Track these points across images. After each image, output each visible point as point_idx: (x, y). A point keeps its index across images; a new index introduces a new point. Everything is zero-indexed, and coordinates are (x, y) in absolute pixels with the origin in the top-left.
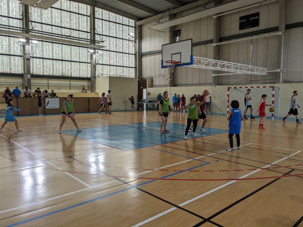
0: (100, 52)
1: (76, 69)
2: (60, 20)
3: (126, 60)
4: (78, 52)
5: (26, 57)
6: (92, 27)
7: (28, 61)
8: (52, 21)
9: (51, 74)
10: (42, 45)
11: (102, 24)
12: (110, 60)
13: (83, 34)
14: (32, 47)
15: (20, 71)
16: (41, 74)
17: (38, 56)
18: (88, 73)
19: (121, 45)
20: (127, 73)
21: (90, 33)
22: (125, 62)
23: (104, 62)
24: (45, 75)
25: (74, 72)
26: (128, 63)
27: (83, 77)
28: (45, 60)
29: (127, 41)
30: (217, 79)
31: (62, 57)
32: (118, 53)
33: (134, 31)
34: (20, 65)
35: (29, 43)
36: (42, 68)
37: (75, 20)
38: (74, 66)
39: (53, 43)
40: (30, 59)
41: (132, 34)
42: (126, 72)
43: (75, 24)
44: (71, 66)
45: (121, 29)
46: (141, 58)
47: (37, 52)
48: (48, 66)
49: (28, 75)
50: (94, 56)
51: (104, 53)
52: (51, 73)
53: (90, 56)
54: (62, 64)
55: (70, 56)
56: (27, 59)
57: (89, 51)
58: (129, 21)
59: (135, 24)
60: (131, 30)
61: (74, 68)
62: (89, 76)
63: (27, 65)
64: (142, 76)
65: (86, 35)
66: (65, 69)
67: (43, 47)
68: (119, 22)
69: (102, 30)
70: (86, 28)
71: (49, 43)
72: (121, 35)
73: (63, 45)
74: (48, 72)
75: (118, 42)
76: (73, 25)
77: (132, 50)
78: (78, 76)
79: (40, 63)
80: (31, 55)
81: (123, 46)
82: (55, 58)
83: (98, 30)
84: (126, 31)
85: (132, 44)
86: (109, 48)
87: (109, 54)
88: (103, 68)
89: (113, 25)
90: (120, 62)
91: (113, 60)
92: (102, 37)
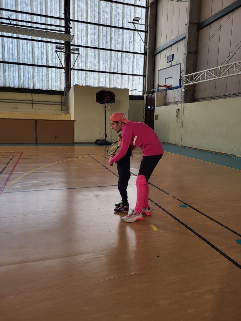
3: (128, 64)
9: (2, 85)
11: (86, 4)
12: (99, 63)
18: (61, 84)
19: (120, 40)
21: (65, 19)
22: (126, 66)
25: (39, 82)
26: (131, 69)
29: (132, 32)
33: (144, 14)
38: (39, 73)
42: (127, 82)
43: (39, 7)
44: (33, 73)
45: (121, 12)
46: (155, 58)
52: (1, 82)
59: (147, 1)
60: (140, 13)
61: (39, 76)
66: (24, 77)
69: (87, 15)
70: (58, 11)
73: (21, 40)
75: (115, 33)
77: (141, 47)
82: (7, 60)
84: (130, 15)
85: (139, 38)
86: (97, 44)
87: (97, 55)
88: (87, 77)
89: (107, 6)
90: (117, 66)
91: (105, 64)
92: (86, 26)
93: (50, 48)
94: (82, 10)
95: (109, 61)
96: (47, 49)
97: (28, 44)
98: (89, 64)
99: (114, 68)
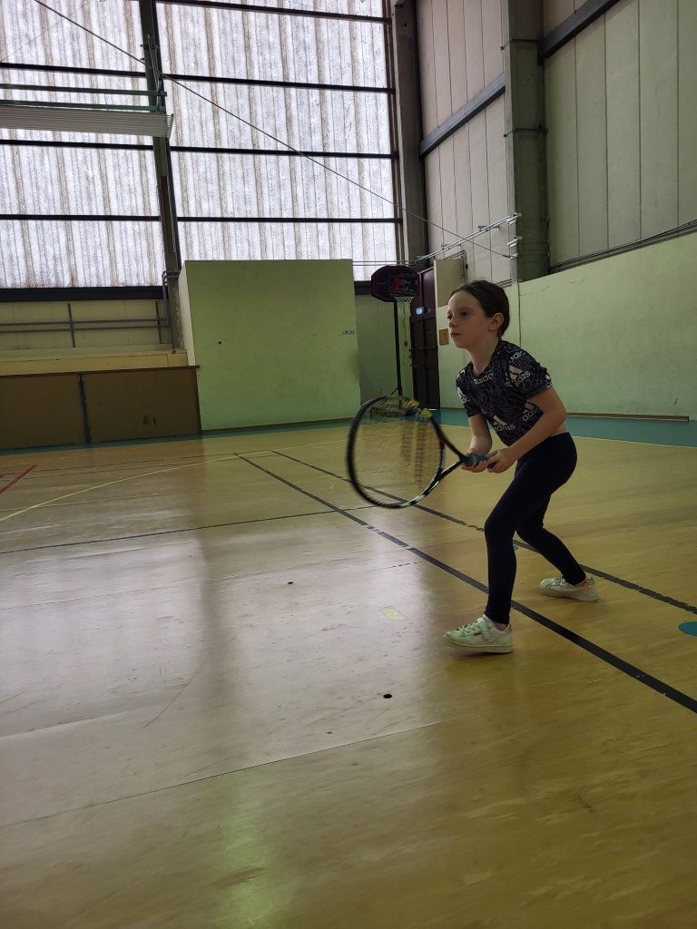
3: (347, 190)
4: (96, 171)
11: (208, 25)
18: (153, 264)
19: (316, 121)
20: (351, 250)
21: (147, 75)
22: (339, 199)
23: (230, 209)
25: (88, 266)
26: (355, 204)
29: (347, 94)
32: (297, 158)
33: (379, 41)
38: (85, 239)
42: (347, 241)
43: (68, 46)
44: (68, 240)
45: (310, 39)
46: (423, 166)
54: (24, 234)
55: (57, 196)
59: (387, 1)
61: (85, 248)
62: (158, 281)
66: (44, 253)
68: (297, 7)
69: (211, 56)
70: (125, 54)
72: (314, 68)
73: (22, 147)
75: (299, 103)
77: (379, 134)
78: (107, 283)
81: (323, 121)
84: (338, 48)
86: (250, 138)
87: (252, 171)
88: (226, 239)
89: (267, 26)
90: (312, 198)
91: (277, 196)
92: (212, 91)
93: (110, 162)
94: (195, 45)
95: (289, 186)
96: (103, 168)
97: (46, 157)
98: (229, 200)
99: (307, 206)
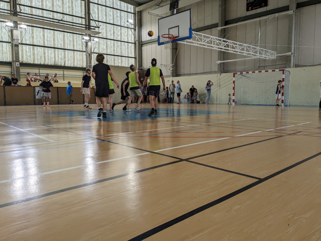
0: (96, 39)
1: (69, 58)
2: (51, 4)
3: (125, 50)
4: (72, 39)
5: (14, 43)
6: (87, 12)
7: (16, 48)
8: (42, 5)
9: (42, 63)
10: (32, 31)
11: (98, 9)
12: (107, 48)
13: (77, 20)
14: (21, 32)
15: (9, 59)
16: (32, 62)
17: (28, 43)
18: (83, 62)
19: (119, 33)
20: (125, 64)
21: (85, 18)
22: (123, 51)
23: (101, 51)
24: (36, 63)
25: (68, 61)
26: (127, 53)
27: (78, 66)
28: (35, 47)
29: (126, 28)
30: (223, 66)
31: (54, 44)
32: (115, 41)
33: (133, 18)
34: (8, 53)
35: (17, 28)
36: (32, 56)
37: (68, 4)
38: (68, 54)
39: (44, 29)
40: (18, 45)
41: (131, 21)
42: (125, 62)
43: (67, 9)
45: (119, 15)
46: (142, 47)
47: (27, 38)
48: (39, 53)
49: (17, 63)
50: (89, 44)
51: (101, 41)
52: (42, 61)
53: (84, 43)
54: (55, 52)
55: (62, 44)
56: (15, 45)
57: (83, 39)
58: (127, 6)
59: (135, 10)
60: (130, 17)
61: (68, 57)
62: (85, 66)
63: (15, 51)
64: (143, 66)
65: (80, 21)
66: (58, 57)
67: (33, 33)
68: (116, 8)
69: (98, 16)
70: (80, 13)
71: (40, 29)
72: (119, 22)
73: (56, 31)
74: (39, 60)
75: (116, 29)
76: (66, 10)
77: (132, 38)
78: (72, 66)
79: (30, 51)
80: (20, 42)
81: (121, 34)
82: (46, 45)
83: (94, 16)
84: (124, 18)
85: (131, 32)
86: (106, 35)
87: (105, 43)
89: (110, 11)
91: (110, 49)
93: (75, 37)
95: (113, 47)
97: (61, 34)
99: (117, 52)
